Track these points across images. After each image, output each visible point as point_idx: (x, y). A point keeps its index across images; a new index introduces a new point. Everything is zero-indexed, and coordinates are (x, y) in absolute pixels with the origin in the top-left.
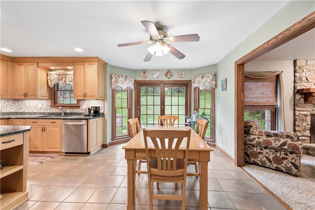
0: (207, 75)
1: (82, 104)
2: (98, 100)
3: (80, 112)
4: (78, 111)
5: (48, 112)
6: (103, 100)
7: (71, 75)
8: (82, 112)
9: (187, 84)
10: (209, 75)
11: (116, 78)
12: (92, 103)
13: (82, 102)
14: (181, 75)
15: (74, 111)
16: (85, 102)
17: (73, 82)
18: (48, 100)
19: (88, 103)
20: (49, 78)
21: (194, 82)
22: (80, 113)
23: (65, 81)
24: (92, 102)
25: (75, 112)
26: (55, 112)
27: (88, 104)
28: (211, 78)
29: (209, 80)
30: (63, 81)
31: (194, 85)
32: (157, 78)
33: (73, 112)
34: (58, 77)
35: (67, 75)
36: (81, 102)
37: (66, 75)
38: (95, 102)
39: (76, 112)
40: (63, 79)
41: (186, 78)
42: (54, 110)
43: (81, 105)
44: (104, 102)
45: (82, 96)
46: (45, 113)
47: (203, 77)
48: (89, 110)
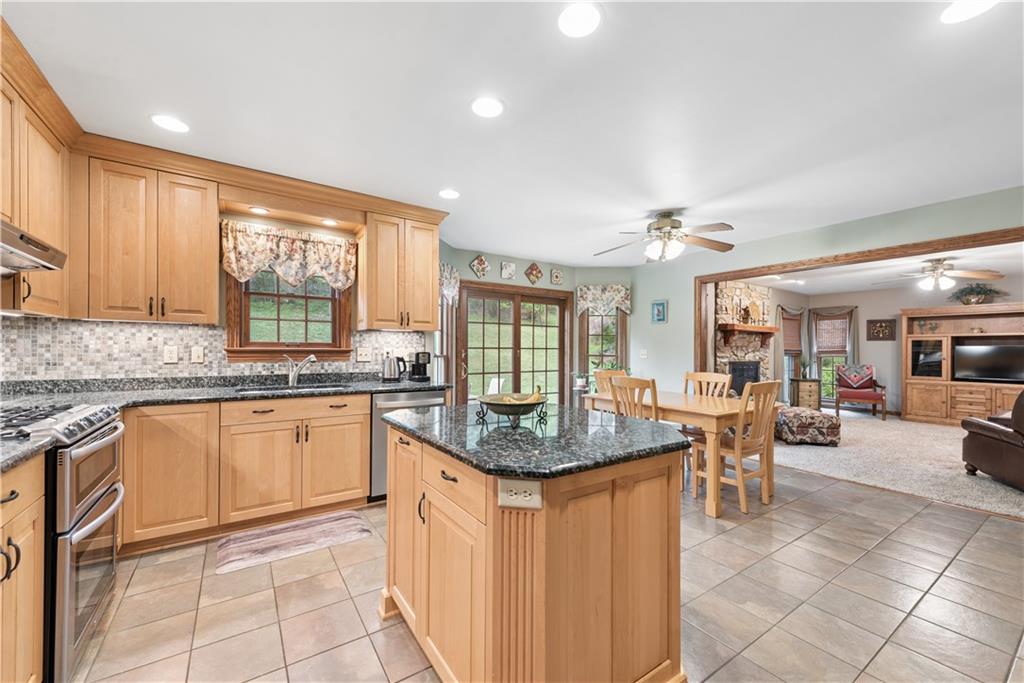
0: (615, 287)
1: (357, 345)
3: (351, 371)
4: (344, 367)
5: (216, 374)
6: (422, 332)
7: (324, 244)
8: (357, 371)
9: (563, 301)
10: (620, 286)
12: (389, 343)
13: (357, 338)
14: (557, 277)
15: (326, 367)
16: (367, 339)
17: (332, 270)
18: (212, 327)
19: (377, 342)
20: (228, 244)
21: (581, 297)
22: (351, 374)
23: (304, 266)
24: (389, 340)
25: (330, 371)
26: (247, 373)
27: (377, 345)
28: (623, 294)
29: (618, 298)
30: (295, 264)
31: (582, 305)
32: (510, 278)
33: (323, 371)
34: (274, 247)
35: (309, 246)
36: (352, 339)
37: (306, 242)
38: (398, 340)
39: (337, 371)
40: (297, 256)
41: (564, 286)
42: (244, 368)
43: (352, 348)
45: (393, 321)
47: (604, 290)
48: (401, 363)
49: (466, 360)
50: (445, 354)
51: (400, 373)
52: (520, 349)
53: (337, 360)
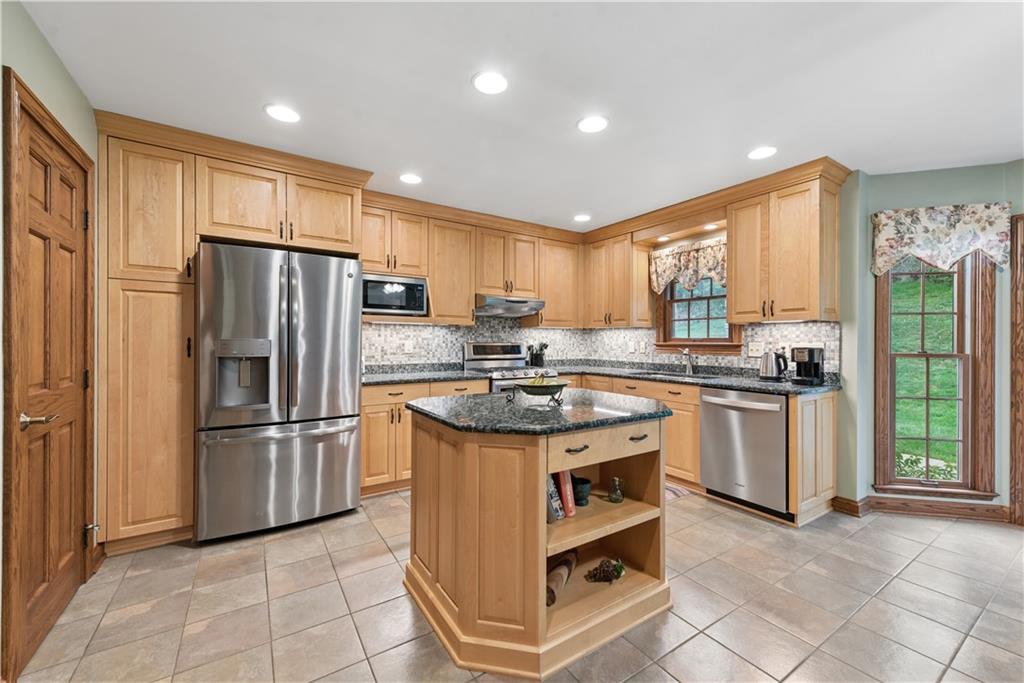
1: (749, 339)
2: (810, 325)
3: (742, 366)
4: (736, 362)
5: (651, 361)
6: (837, 322)
7: (712, 248)
8: (749, 366)
11: (898, 223)
12: (786, 336)
13: (749, 332)
15: (720, 361)
16: (760, 333)
17: (719, 269)
18: (649, 329)
19: (771, 336)
20: (653, 269)
22: (742, 369)
23: (696, 272)
24: (785, 333)
25: (723, 365)
26: (666, 362)
27: (771, 340)
30: (691, 271)
33: (717, 364)
34: (677, 263)
35: (701, 253)
36: (743, 333)
37: (697, 251)
38: (798, 333)
39: (729, 365)
40: (691, 265)
42: (666, 358)
43: (743, 342)
44: (841, 329)
46: (642, 364)
48: (781, 360)
51: (780, 371)
53: (730, 355)
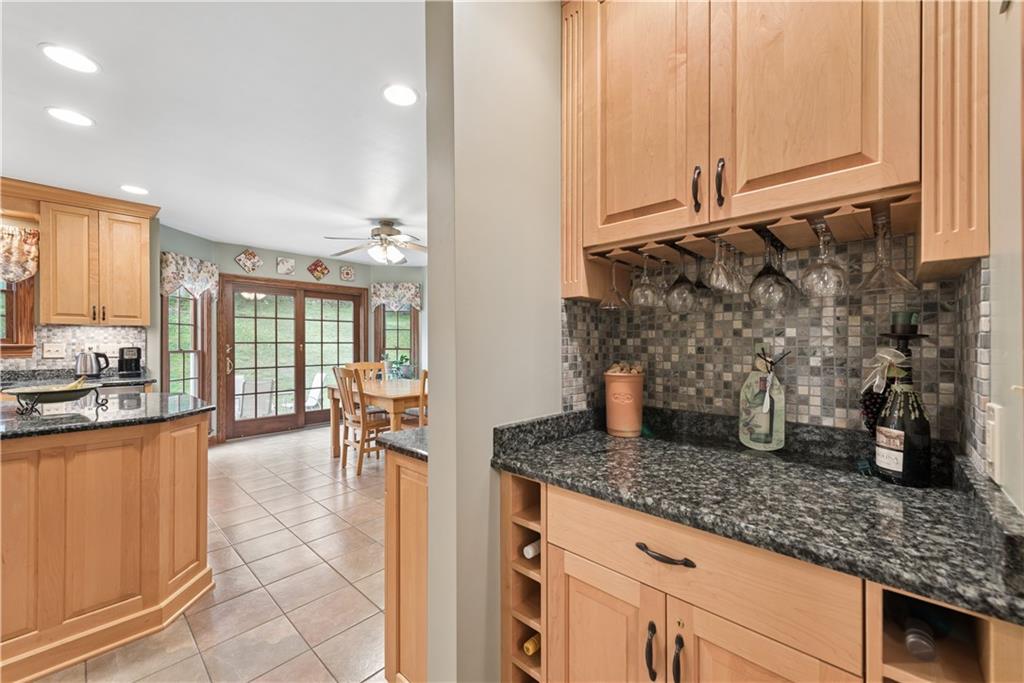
0: (406, 285)
1: (44, 340)
2: (119, 329)
3: (34, 368)
4: (23, 364)
6: (142, 327)
8: (45, 368)
9: (358, 298)
10: (410, 284)
12: (92, 338)
13: (44, 333)
14: (347, 274)
16: (59, 334)
19: (74, 336)
21: (375, 293)
22: (34, 371)
24: (92, 335)
27: (74, 341)
28: (413, 291)
29: (408, 295)
31: (375, 301)
32: (287, 274)
36: (35, 334)
38: (106, 335)
41: (356, 282)
43: (35, 343)
44: (146, 333)
45: (83, 315)
47: (396, 287)
48: (102, 360)
49: (232, 355)
50: (199, 348)
51: (100, 369)
52: (304, 343)
53: (12, 357)
